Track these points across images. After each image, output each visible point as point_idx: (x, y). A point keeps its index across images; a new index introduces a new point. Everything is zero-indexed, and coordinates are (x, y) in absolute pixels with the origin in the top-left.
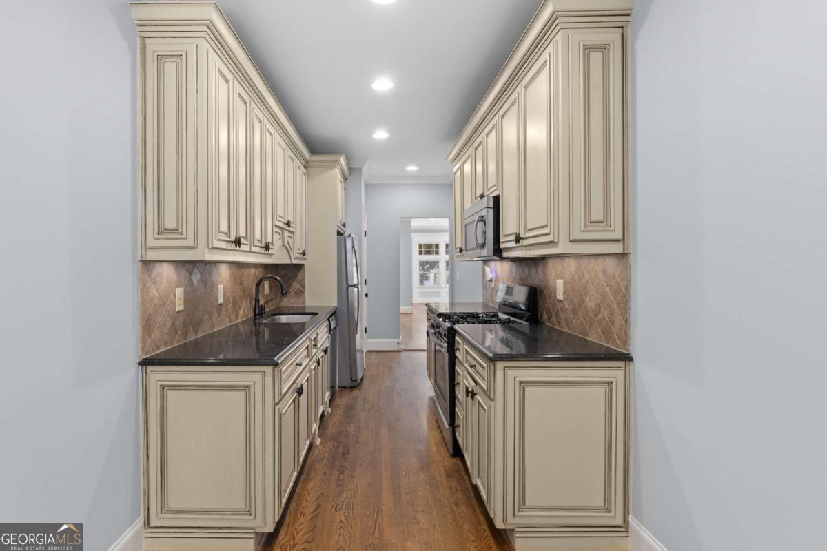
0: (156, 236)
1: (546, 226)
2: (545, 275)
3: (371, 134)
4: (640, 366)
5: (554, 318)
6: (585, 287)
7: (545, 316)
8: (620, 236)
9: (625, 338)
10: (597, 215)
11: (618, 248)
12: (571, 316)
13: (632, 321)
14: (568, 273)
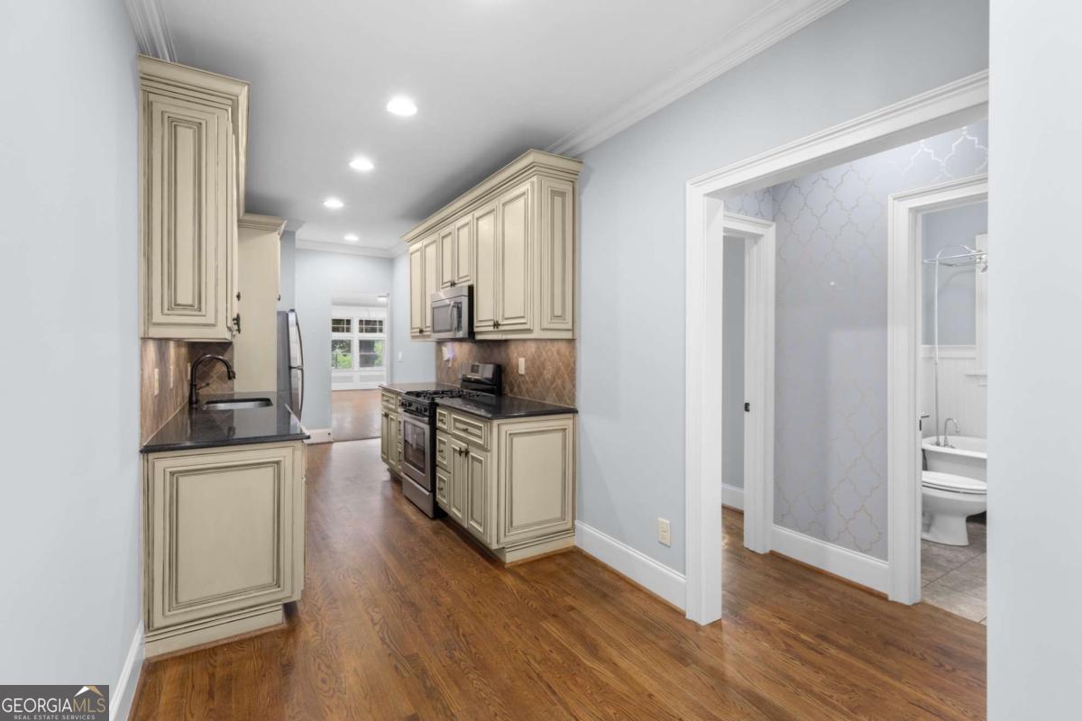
0: (166, 311)
1: (523, 317)
2: (508, 354)
3: (323, 202)
4: (583, 417)
5: (516, 389)
6: (543, 364)
7: (507, 389)
8: (571, 328)
9: (573, 398)
10: (558, 312)
11: (568, 335)
12: (531, 386)
13: (577, 386)
14: (529, 353)
